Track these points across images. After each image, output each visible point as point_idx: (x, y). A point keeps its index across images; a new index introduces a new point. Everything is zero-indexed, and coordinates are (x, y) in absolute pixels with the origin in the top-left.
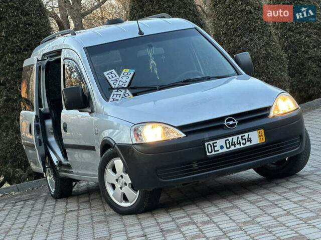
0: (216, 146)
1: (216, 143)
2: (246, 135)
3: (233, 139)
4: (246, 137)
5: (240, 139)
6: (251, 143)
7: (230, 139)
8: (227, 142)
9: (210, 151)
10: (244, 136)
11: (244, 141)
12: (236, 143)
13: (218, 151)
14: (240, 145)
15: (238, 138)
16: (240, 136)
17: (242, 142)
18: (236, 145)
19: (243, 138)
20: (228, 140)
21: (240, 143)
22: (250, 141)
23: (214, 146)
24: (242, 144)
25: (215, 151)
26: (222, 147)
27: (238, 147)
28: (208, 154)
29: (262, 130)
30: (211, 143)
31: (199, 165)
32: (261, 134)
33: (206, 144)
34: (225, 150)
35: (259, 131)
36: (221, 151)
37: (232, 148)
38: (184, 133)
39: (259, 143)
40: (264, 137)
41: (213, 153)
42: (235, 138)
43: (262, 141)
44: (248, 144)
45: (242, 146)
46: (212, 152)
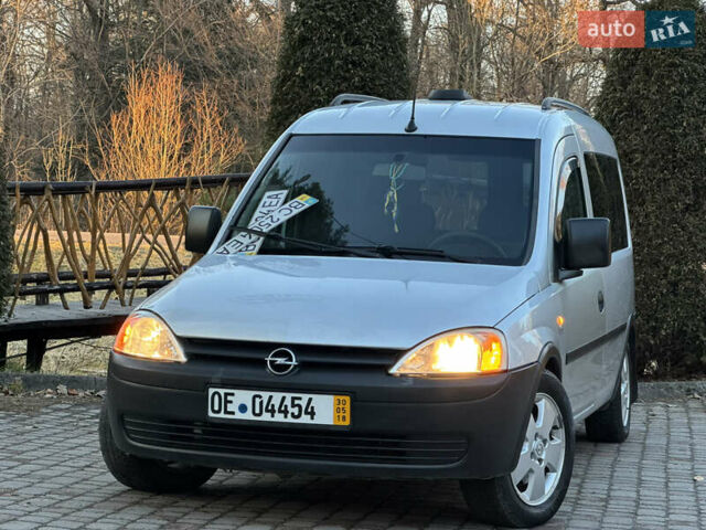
0: (231, 402)
1: (233, 394)
2: (305, 397)
3: (271, 397)
4: (303, 403)
5: (288, 402)
6: (312, 418)
7: (265, 395)
8: (258, 400)
9: (216, 408)
10: (300, 399)
11: (296, 411)
12: (276, 408)
13: (233, 413)
14: (286, 417)
15: (284, 398)
16: (289, 396)
17: (290, 410)
18: (276, 414)
19: (296, 402)
20: (260, 397)
21: (285, 412)
22: (312, 414)
23: (227, 402)
24: (289, 415)
25: (226, 412)
26: (243, 408)
27: (279, 418)
28: (211, 414)
29: (348, 399)
30: (222, 391)
31: (204, 432)
32: (341, 406)
33: (211, 391)
34: (248, 416)
35: (339, 397)
36: (239, 416)
37: (266, 417)
38: (187, 354)
39: (332, 423)
40: (348, 415)
41: (222, 415)
42: (277, 397)
43: (342, 423)
44: (305, 419)
45: (290, 419)
46: (219, 412)
